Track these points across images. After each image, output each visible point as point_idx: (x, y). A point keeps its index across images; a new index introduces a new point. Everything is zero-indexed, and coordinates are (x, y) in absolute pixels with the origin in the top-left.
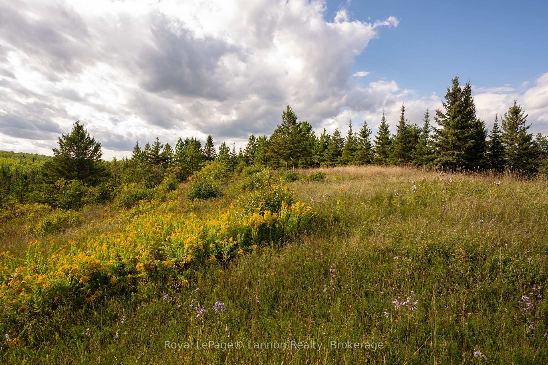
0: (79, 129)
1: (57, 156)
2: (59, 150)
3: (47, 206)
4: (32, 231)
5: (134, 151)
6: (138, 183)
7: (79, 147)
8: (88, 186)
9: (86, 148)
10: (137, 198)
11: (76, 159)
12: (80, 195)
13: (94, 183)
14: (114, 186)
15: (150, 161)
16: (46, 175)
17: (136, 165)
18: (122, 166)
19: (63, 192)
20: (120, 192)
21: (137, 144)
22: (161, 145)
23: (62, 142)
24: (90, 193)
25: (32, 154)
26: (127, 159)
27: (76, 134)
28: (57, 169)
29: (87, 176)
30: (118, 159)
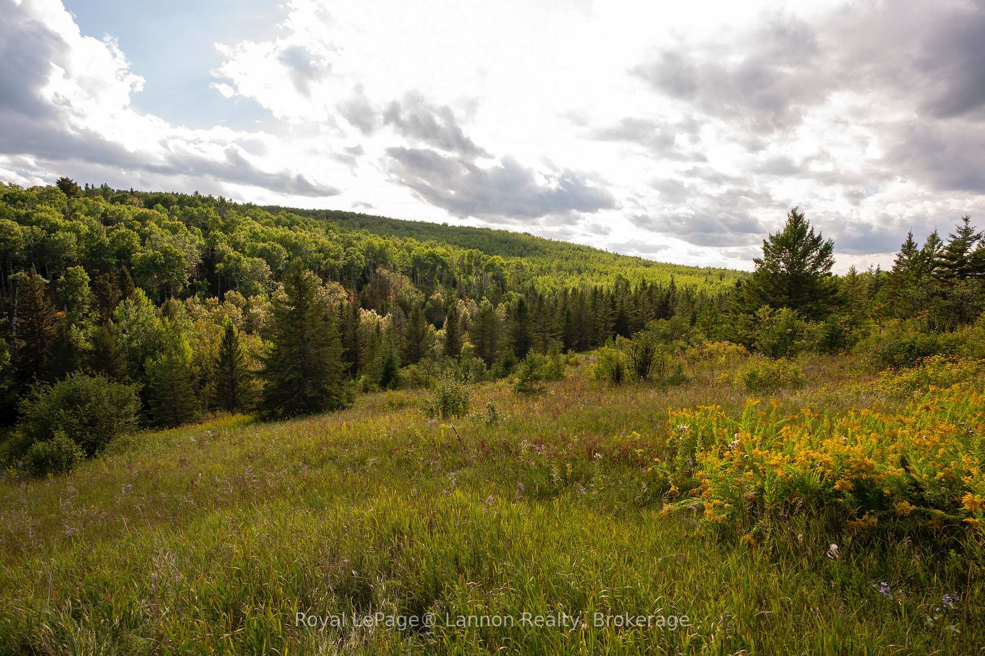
0: (797, 222)
1: (759, 270)
2: (762, 259)
3: (741, 348)
4: (728, 382)
5: (900, 252)
6: (904, 319)
7: (793, 252)
8: (807, 321)
9: (805, 254)
10: (915, 351)
11: (788, 274)
12: (793, 336)
13: (817, 316)
14: (853, 323)
15: (940, 272)
16: (742, 300)
17: (902, 281)
18: (867, 285)
19: (767, 328)
20: (865, 335)
21: (910, 238)
22: (975, 234)
23: (768, 247)
24: (809, 332)
25: (720, 269)
26: (878, 271)
27: (791, 230)
28: (758, 291)
29: (804, 302)
30: (860, 271)
